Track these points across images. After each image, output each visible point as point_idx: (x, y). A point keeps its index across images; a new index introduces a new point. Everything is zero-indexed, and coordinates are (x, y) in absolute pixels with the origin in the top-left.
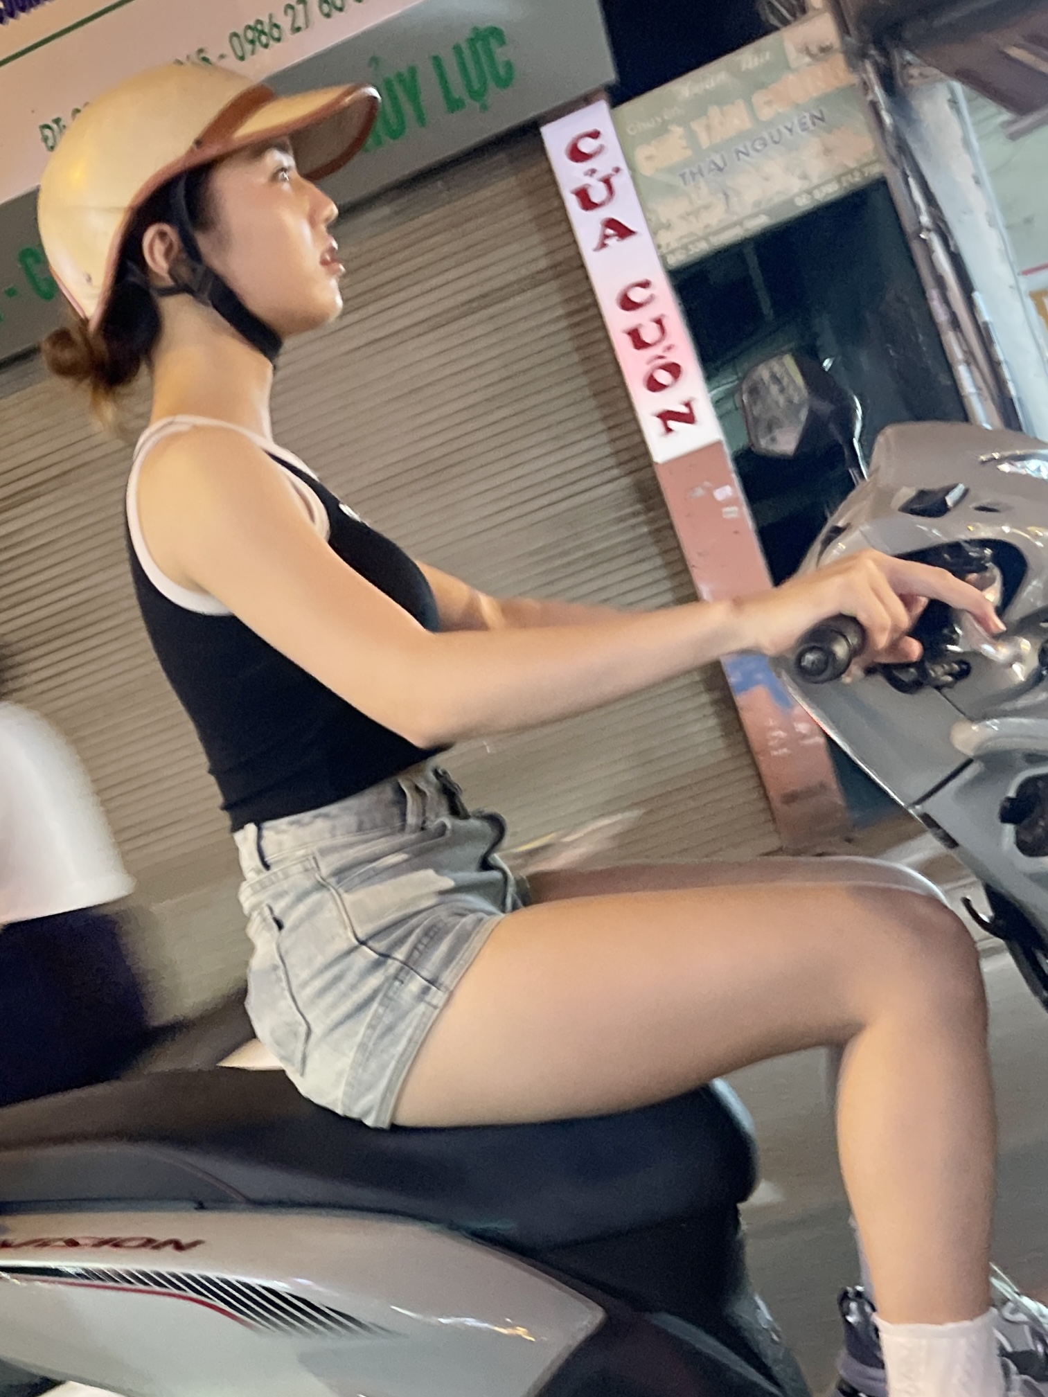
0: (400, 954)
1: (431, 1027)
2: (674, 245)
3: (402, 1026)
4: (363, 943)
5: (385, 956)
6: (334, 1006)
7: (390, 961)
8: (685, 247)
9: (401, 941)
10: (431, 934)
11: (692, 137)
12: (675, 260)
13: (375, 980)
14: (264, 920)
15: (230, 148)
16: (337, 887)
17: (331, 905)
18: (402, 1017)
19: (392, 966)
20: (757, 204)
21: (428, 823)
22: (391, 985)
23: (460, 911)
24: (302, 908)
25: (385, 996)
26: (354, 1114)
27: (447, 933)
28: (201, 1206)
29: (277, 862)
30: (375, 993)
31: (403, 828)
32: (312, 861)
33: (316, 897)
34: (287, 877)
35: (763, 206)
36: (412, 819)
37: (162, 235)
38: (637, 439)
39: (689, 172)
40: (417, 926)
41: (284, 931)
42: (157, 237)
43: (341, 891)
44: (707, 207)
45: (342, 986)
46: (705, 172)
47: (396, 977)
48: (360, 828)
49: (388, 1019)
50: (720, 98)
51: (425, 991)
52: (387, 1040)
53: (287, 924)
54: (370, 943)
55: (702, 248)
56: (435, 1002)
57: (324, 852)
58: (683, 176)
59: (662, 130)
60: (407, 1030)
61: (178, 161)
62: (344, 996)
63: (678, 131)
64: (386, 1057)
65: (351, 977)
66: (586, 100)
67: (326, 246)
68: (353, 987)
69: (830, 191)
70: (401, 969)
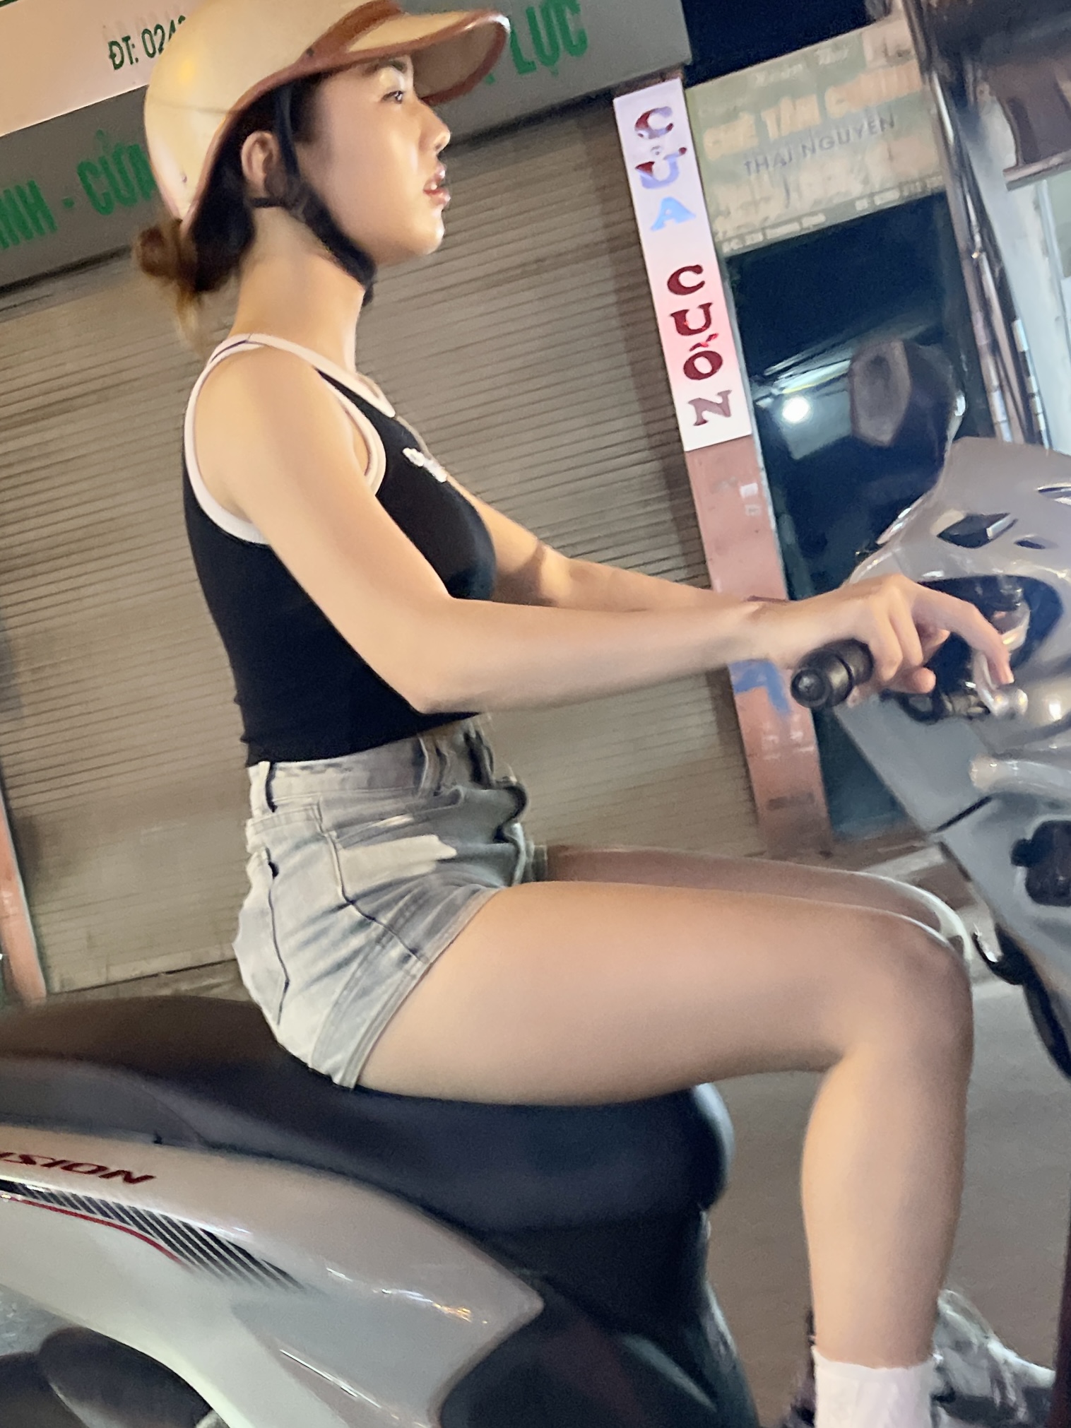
0: (385, 919)
1: (407, 997)
2: (730, 234)
3: (379, 990)
4: (352, 902)
5: (371, 918)
6: (314, 961)
7: (375, 924)
8: (741, 237)
9: (387, 906)
10: (421, 902)
11: (760, 126)
12: (728, 249)
13: (357, 941)
14: (261, 863)
15: (341, 61)
16: (336, 841)
17: (326, 859)
18: (379, 982)
19: (375, 929)
20: (817, 202)
21: (443, 788)
22: (372, 948)
23: (457, 881)
24: (297, 857)
25: (365, 958)
26: (323, 1069)
27: (438, 902)
28: (158, 1141)
29: (283, 805)
30: (356, 953)
31: (415, 791)
32: (316, 812)
33: (314, 847)
34: (289, 821)
35: (822, 206)
36: (426, 783)
37: (263, 143)
38: (671, 425)
39: (754, 161)
40: (409, 891)
41: (278, 878)
42: (257, 146)
43: (339, 846)
44: (767, 199)
45: (324, 942)
46: (771, 163)
47: (378, 941)
48: (371, 785)
49: (365, 982)
50: (793, 90)
51: (405, 959)
52: (361, 1003)
53: (282, 871)
54: (359, 903)
55: (756, 240)
56: (414, 971)
57: (330, 804)
58: (748, 164)
59: (731, 116)
60: (382, 995)
61: (285, 70)
62: (326, 952)
63: (746, 120)
64: (358, 1020)
65: (334, 934)
66: (662, 76)
67: (431, 175)
68: (335, 945)
69: (889, 198)
70: (384, 934)
